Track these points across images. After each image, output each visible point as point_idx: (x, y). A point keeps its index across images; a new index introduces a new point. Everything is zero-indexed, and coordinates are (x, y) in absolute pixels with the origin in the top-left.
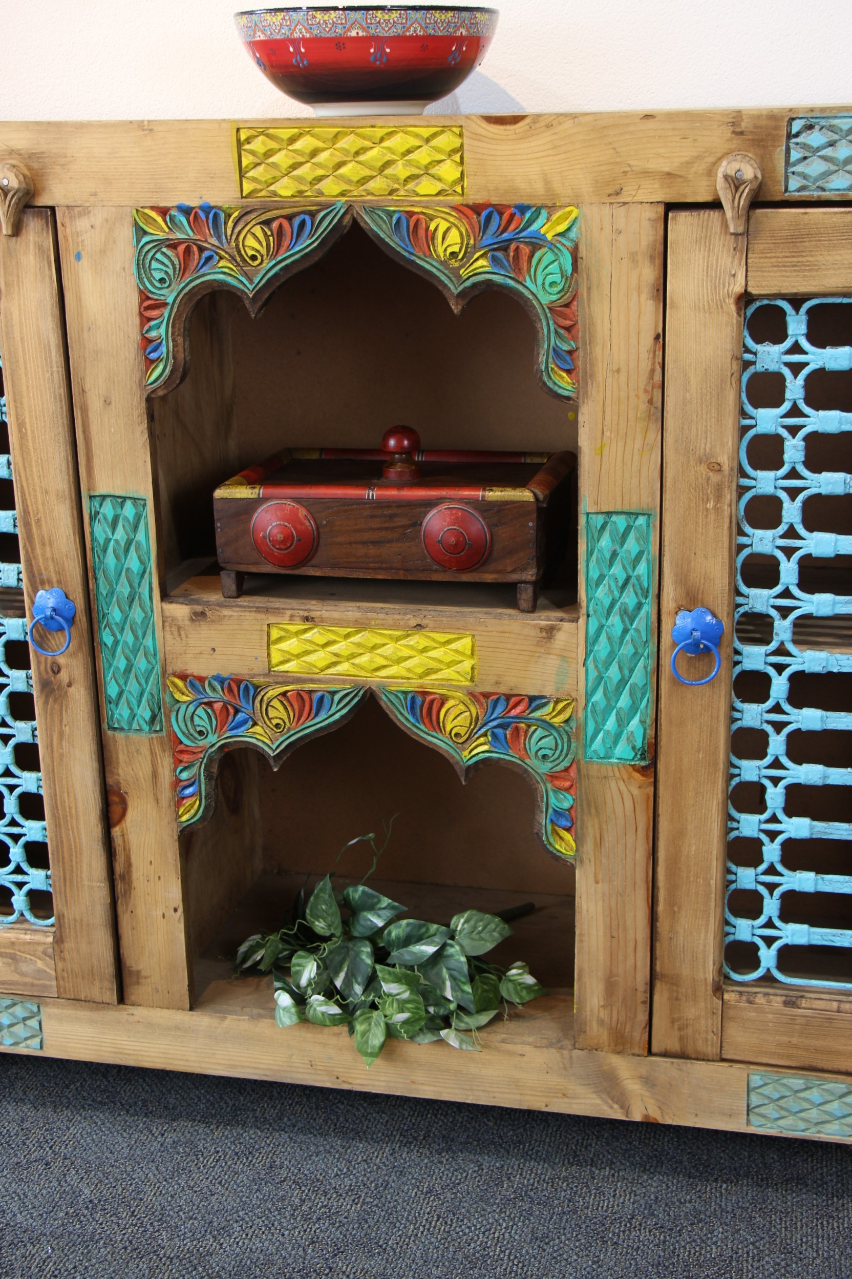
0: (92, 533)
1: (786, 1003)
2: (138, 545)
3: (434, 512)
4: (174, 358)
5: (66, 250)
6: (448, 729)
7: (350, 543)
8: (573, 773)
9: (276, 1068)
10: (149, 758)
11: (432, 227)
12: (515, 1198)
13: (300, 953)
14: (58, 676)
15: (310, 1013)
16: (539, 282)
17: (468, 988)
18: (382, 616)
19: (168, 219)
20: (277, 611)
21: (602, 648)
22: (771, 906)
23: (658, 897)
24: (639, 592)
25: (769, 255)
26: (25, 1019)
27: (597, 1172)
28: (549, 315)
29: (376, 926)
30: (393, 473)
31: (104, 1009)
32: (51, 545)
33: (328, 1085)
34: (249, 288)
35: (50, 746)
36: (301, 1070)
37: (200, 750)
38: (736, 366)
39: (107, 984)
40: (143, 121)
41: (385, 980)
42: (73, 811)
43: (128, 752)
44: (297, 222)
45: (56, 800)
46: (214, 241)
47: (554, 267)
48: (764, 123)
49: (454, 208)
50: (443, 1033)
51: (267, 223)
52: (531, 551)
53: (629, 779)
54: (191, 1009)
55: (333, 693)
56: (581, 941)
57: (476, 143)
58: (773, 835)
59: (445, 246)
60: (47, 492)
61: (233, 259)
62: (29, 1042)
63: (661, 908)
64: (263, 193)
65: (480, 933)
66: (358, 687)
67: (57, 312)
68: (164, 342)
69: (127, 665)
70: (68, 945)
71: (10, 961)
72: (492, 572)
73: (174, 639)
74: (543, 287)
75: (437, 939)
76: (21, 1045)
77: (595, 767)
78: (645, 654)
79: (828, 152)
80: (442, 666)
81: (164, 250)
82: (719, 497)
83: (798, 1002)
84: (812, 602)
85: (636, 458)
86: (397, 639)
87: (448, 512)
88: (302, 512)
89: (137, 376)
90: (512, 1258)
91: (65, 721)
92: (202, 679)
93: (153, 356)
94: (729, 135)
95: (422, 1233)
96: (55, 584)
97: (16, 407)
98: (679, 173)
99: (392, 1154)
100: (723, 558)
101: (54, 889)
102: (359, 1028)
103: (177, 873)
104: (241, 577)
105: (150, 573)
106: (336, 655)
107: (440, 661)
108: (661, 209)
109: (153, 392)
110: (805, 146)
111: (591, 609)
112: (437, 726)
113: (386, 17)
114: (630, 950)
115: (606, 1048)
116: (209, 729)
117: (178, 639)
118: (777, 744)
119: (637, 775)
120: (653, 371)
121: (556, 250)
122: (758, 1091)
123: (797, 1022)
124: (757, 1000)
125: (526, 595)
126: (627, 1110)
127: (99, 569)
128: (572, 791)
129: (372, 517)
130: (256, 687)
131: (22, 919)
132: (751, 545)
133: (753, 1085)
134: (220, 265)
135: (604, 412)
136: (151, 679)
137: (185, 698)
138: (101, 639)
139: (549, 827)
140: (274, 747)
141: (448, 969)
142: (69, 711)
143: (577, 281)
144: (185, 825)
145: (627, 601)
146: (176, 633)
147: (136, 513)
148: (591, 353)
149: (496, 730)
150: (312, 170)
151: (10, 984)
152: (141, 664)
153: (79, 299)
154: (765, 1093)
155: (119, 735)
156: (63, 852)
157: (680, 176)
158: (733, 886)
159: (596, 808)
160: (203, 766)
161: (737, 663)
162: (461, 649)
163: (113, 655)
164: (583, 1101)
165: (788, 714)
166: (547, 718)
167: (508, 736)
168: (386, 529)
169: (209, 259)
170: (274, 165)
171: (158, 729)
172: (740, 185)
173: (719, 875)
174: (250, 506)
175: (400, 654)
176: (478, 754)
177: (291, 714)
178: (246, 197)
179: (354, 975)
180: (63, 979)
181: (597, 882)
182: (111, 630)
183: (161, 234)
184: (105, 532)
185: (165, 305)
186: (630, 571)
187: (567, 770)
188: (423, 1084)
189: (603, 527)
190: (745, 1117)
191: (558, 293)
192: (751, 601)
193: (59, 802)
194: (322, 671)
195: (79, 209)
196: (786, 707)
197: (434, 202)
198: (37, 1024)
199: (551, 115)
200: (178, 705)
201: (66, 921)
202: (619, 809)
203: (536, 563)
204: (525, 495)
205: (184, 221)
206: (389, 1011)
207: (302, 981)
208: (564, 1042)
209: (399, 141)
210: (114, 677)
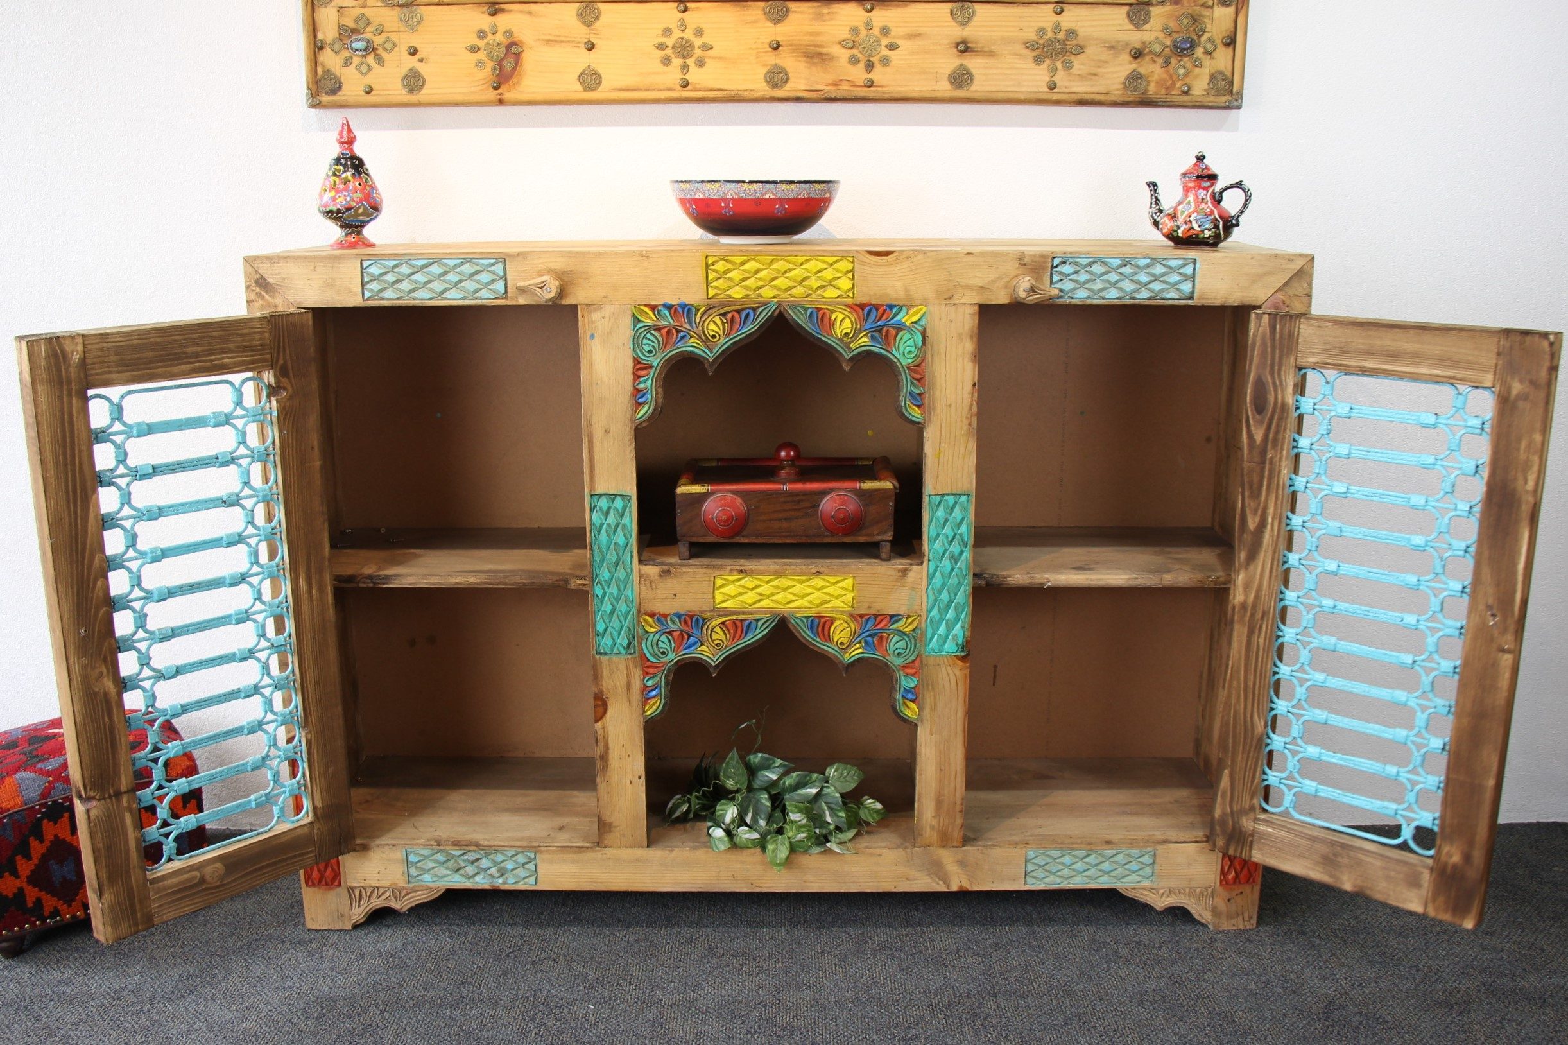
0: (591, 519)
2: (624, 526)
3: (828, 497)
4: (656, 401)
5: (584, 332)
6: (835, 640)
7: (770, 520)
8: (917, 664)
9: (708, 882)
10: (625, 673)
11: (833, 318)
12: (880, 949)
13: (723, 801)
15: (737, 840)
16: (901, 351)
17: (842, 814)
18: (793, 567)
19: (656, 313)
20: (721, 567)
21: (938, 580)
26: (524, 864)
28: (907, 371)
29: (772, 779)
30: (784, 473)
31: (584, 851)
33: (745, 890)
34: (710, 356)
36: (728, 881)
37: (662, 664)
39: (590, 834)
40: (642, 251)
41: (792, 812)
43: (610, 669)
44: (744, 314)
46: (687, 326)
47: (911, 342)
48: (1037, 259)
49: (848, 306)
50: (828, 845)
51: (724, 315)
52: (892, 521)
53: (954, 664)
54: (648, 846)
55: (757, 620)
56: (921, 775)
57: (862, 267)
59: (841, 329)
61: (700, 337)
62: (526, 880)
64: (722, 296)
65: (845, 777)
66: (775, 615)
68: (649, 391)
69: (612, 609)
72: (863, 535)
73: (647, 589)
74: (903, 355)
75: (817, 783)
76: (521, 882)
77: (932, 658)
78: (965, 583)
79: (1074, 277)
80: (832, 598)
81: (652, 332)
85: (960, 459)
86: (802, 582)
87: (837, 497)
88: (739, 501)
89: (629, 414)
92: (665, 616)
93: (641, 400)
94: (1017, 265)
98: (987, 287)
99: (787, 932)
102: (770, 847)
103: (642, 751)
104: (692, 545)
105: (632, 545)
106: (761, 595)
107: (831, 595)
108: (976, 308)
109: (639, 424)
110: (1061, 273)
111: (930, 556)
112: (828, 638)
114: (953, 777)
115: (935, 844)
116: (669, 649)
117: (650, 589)
119: (959, 662)
120: (971, 406)
121: (912, 332)
122: (1031, 861)
125: (885, 549)
126: (948, 885)
127: (595, 544)
128: (916, 675)
129: (785, 502)
130: (704, 619)
133: (1029, 858)
134: (691, 341)
135: (941, 431)
136: (629, 617)
137: (653, 630)
138: (594, 592)
139: (901, 700)
140: (715, 659)
141: (826, 802)
143: (924, 350)
144: (649, 717)
145: (954, 549)
146: (648, 585)
147: (624, 505)
148: (933, 394)
149: (867, 638)
150: (755, 282)
152: (622, 607)
153: (591, 365)
154: (1036, 861)
155: (603, 658)
159: (932, 685)
160: (664, 675)
162: (845, 586)
163: (602, 603)
164: (920, 881)
166: (901, 628)
167: (875, 642)
168: (795, 509)
169: (683, 337)
170: (730, 279)
171: (632, 651)
174: (702, 498)
175: (805, 592)
176: (854, 655)
177: (728, 636)
178: (710, 299)
179: (758, 813)
181: (931, 734)
182: (602, 585)
183: (651, 321)
184: (601, 519)
185: (651, 367)
186: (955, 531)
187: (913, 662)
189: (939, 504)
190: (1024, 879)
191: (913, 358)
194: (750, 605)
195: (594, 306)
197: (834, 302)
198: (534, 866)
199: (909, 251)
200: (647, 634)
202: (947, 685)
203: (892, 528)
204: (887, 485)
205: (667, 313)
206: (790, 834)
207: (728, 819)
208: (907, 844)
209: (813, 265)
210: (602, 617)
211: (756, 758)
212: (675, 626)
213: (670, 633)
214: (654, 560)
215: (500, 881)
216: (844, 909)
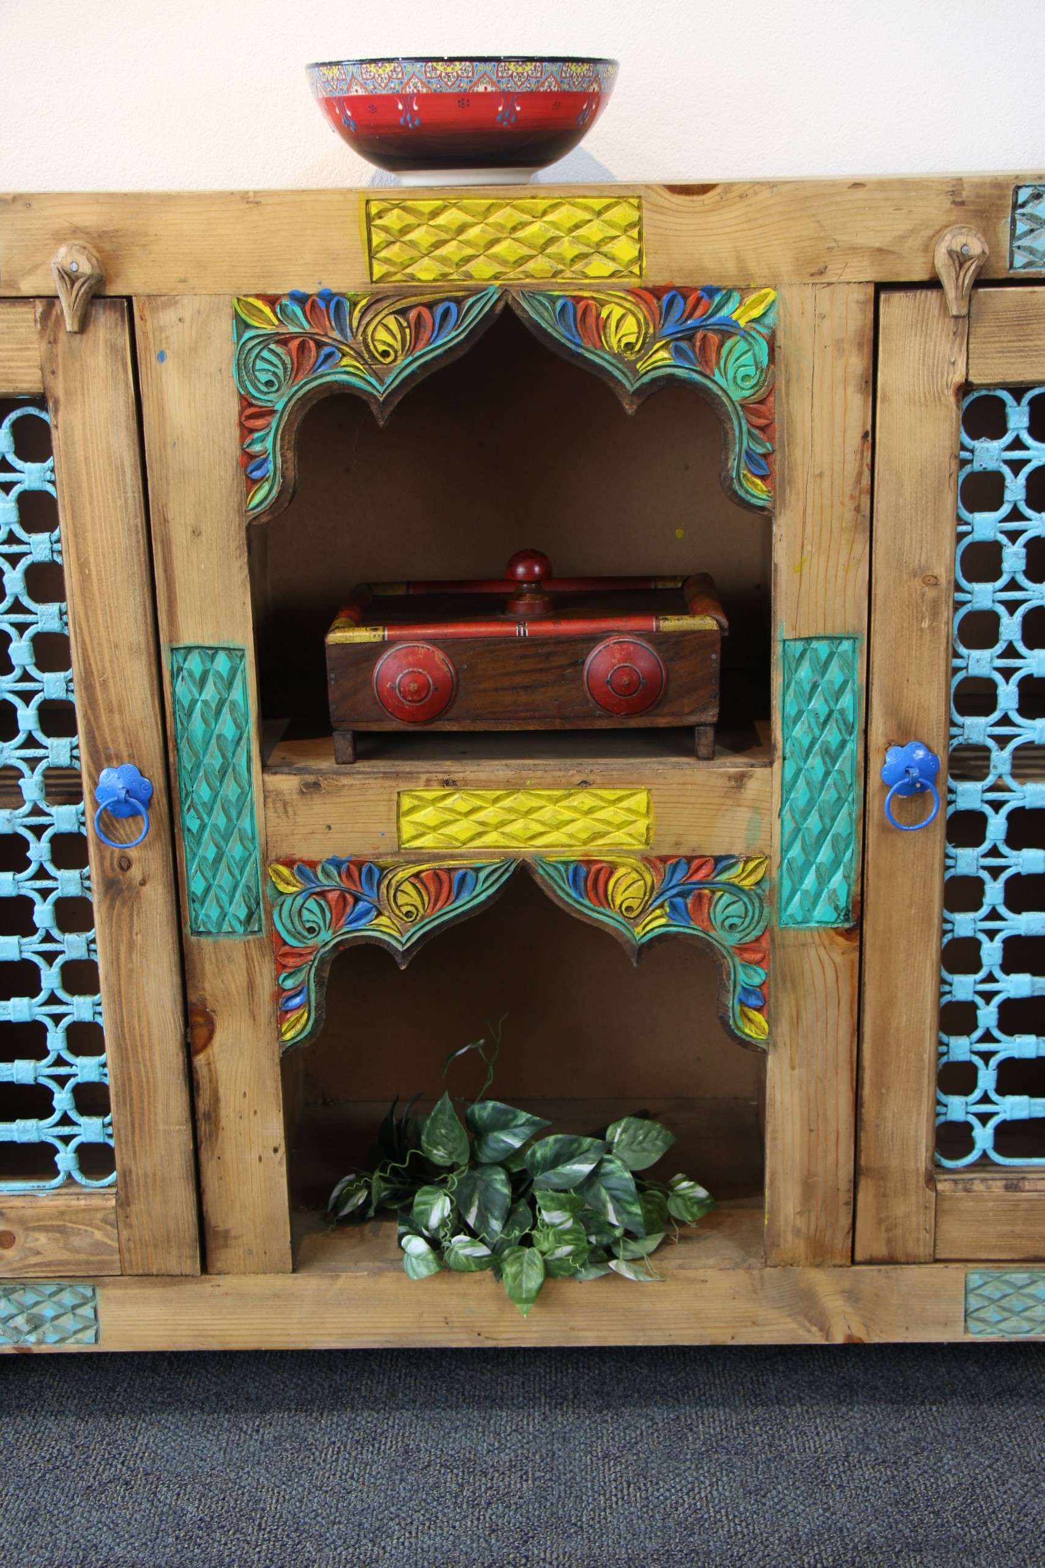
0: (173, 694)
1: (1008, 1188)
2: (234, 706)
3: (601, 648)
4: (283, 476)
5: (146, 349)
6: (618, 902)
7: (496, 690)
8: (765, 943)
9: (402, 1331)
10: (244, 966)
11: (604, 315)
12: (707, 1451)
13: (426, 1188)
14: (128, 873)
15: (451, 1259)
16: (730, 375)
17: (636, 1209)
18: (539, 774)
19: (278, 310)
20: (410, 776)
21: (800, 794)
22: (987, 1078)
23: (863, 1078)
24: (843, 727)
25: (992, 340)
26: (74, 1308)
27: (788, 1410)
28: (741, 413)
29: (511, 1147)
30: (522, 605)
31: (181, 1283)
32: (121, 712)
33: (467, 1344)
34: (379, 390)
35: (115, 961)
36: (433, 1330)
37: (309, 950)
38: (954, 465)
39: (187, 1251)
40: (247, 192)
41: (547, 1209)
42: (146, 1040)
43: (217, 960)
44: (439, 310)
45: (123, 1027)
46: (336, 335)
47: (748, 358)
48: (988, 191)
49: (631, 292)
50: (612, 1264)
51: (402, 312)
52: (714, 688)
53: (831, 944)
54: (294, 1271)
55: (478, 870)
56: (774, 1139)
57: (657, 216)
58: (988, 996)
59: (619, 336)
60: (116, 647)
61: (359, 356)
62: (79, 1336)
63: (867, 1091)
64: (398, 277)
65: (641, 1143)
66: (508, 859)
67: (134, 425)
68: (271, 458)
69: (217, 853)
70: (137, 1207)
71: (58, 1235)
72: (665, 716)
73: (279, 817)
74: (735, 382)
75: (591, 1155)
76: (69, 1341)
77: (792, 933)
78: (850, 799)
80: (610, 829)
81: (272, 346)
82: (935, 615)
83: (1021, 1184)
84: (1034, 729)
85: (841, 574)
86: (557, 800)
87: (617, 647)
88: (439, 656)
89: (235, 500)
90: (731, 1517)
91: (136, 929)
92: (313, 864)
93: (257, 474)
94: (948, 205)
95: (617, 1503)
96: (126, 760)
97: (77, 544)
98: (891, 249)
99: (544, 1420)
100: (939, 684)
101: (119, 1141)
102: (510, 1270)
103: (278, 1104)
104: (359, 737)
105: (248, 739)
106: (482, 824)
107: (609, 823)
108: (871, 290)
109: (254, 519)
110: (1032, 218)
111: (787, 750)
112: (604, 899)
113: (520, 70)
114: (831, 1143)
115: (803, 1262)
116: (322, 924)
117: (284, 817)
118: (994, 892)
119: (840, 940)
120: (860, 474)
121: (750, 339)
122: (977, 1292)
123: (1020, 1208)
124: (975, 1188)
125: (706, 739)
126: (825, 1330)
127: (182, 738)
128: (764, 964)
129: (523, 657)
130: (382, 869)
131: (70, 1180)
132: (966, 668)
133: (971, 1286)
134: (343, 363)
135: (804, 523)
136: (248, 869)
137: (291, 890)
138: (184, 824)
139: (737, 1009)
140: (404, 940)
141: (608, 1189)
142: (142, 915)
143: (773, 373)
144: (289, 1044)
145: (829, 738)
146: (281, 810)
147: (232, 667)
148: (790, 455)
149: (675, 900)
150: (459, 249)
151: (58, 1265)
152: (235, 850)
153: (162, 409)
154: (985, 1293)
155: (205, 941)
156: (131, 1092)
157: (892, 252)
158: (944, 1059)
159: (793, 981)
160: (313, 970)
161: (950, 803)
162: (634, 807)
163: (199, 843)
164: (776, 1327)
165: (1006, 857)
166: (736, 881)
167: (689, 906)
168: (541, 670)
169: (329, 356)
170: (413, 244)
171: (256, 929)
172: (966, 261)
173: (933, 1047)
174: (373, 651)
175: (561, 818)
176: (652, 929)
177: (426, 898)
178: (376, 282)
179: (487, 1209)
180: (129, 1250)
181: (793, 1068)
182: (197, 812)
183: (269, 327)
184: (191, 692)
185: (273, 412)
186: (832, 704)
187: (758, 939)
188: (584, 1330)
189: (802, 656)
190: (963, 1324)
191: (752, 388)
192: (966, 731)
193: (126, 1030)
194: (464, 844)
195: (163, 299)
196: (1004, 849)
197: (606, 285)
198: (92, 1311)
199: (745, 183)
200: (282, 898)
201: (134, 1178)
202: (819, 981)
203: (716, 701)
204: (707, 623)
205: (298, 310)
206: (545, 1246)
207: (434, 1220)
208: (752, 1261)
209: (565, 215)
210: (199, 869)
211: (485, 1110)
212: (332, 882)
213: (322, 894)
214: (289, 765)
215: (32, 1338)
216: (645, 1371)
